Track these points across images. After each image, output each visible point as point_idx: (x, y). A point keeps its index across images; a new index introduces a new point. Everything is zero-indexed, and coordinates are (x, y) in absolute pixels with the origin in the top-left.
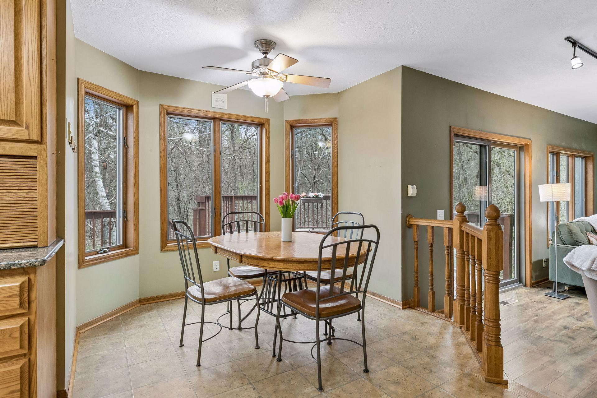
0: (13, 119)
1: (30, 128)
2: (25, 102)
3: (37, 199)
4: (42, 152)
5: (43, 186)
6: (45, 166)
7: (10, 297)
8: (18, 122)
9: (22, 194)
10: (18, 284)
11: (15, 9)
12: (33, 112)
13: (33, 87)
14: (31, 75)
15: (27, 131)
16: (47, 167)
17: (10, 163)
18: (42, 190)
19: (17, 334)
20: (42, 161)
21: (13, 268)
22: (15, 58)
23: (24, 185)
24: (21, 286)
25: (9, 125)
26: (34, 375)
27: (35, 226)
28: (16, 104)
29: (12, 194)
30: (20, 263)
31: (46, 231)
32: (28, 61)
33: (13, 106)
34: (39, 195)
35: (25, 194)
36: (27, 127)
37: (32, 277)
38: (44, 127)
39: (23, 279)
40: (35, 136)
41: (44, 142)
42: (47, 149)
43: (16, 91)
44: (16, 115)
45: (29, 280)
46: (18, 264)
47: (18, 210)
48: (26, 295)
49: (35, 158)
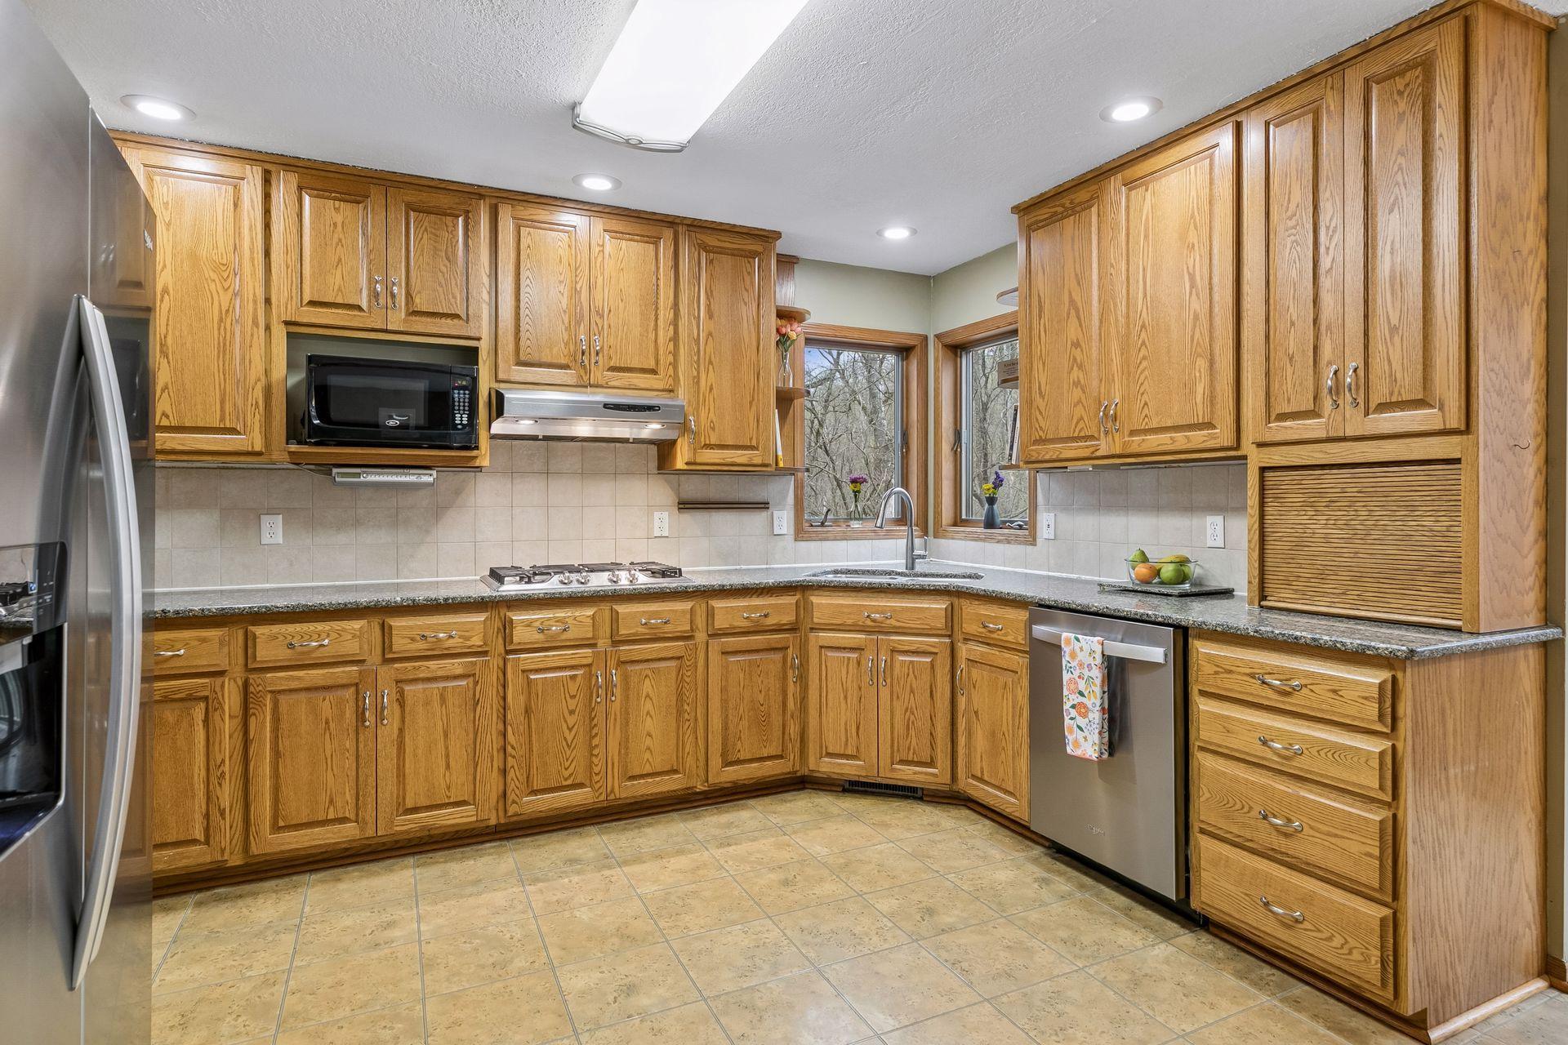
0: (1420, 396)
1: (1446, 408)
2: (1439, 361)
3: (1460, 539)
4: (1470, 449)
5: (1471, 514)
6: (1475, 477)
7: (1366, 698)
8: (1427, 400)
9: (1439, 529)
10: (1378, 681)
11: (1423, 200)
12: (1451, 376)
13: (1450, 330)
14: (1448, 308)
15: (1440, 414)
16: (1478, 477)
17: (1423, 473)
18: (1469, 523)
19: (1375, 764)
20: (1469, 467)
21: (1368, 652)
22: (1424, 287)
23: (1443, 513)
24: (1381, 686)
25: (1416, 409)
26: (1402, 845)
27: (1458, 591)
28: (1425, 369)
29: (1425, 529)
30: (1377, 646)
31: (1475, 604)
32: (1444, 285)
33: (1419, 374)
34: (1465, 533)
35: (1444, 529)
36: (1441, 408)
37: (1399, 675)
38: (1473, 400)
39: (1384, 675)
40: (1455, 421)
41: (1473, 429)
42: (1478, 443)
43: (1424, 346)
44: (1425, 388)
45: (1394, 679)
46: (1374, 647)
47: (1434, 559)
48: (1388, 703)
49: (1458, 461)
